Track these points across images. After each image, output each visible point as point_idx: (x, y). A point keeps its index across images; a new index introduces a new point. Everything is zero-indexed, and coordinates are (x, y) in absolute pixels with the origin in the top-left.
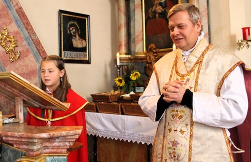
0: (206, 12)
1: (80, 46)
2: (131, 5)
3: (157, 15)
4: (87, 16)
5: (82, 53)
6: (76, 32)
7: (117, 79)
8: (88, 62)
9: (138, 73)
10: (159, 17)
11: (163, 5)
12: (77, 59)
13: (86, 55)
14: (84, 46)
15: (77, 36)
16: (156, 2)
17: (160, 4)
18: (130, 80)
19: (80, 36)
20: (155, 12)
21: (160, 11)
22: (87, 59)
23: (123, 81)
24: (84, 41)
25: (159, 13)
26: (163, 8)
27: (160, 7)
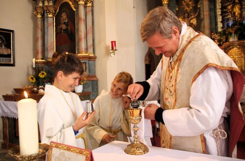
0: (91, 30)
1: (6, 53)
2: (46, 23)
3: (63, 31)
4: (12, 31)
5: (8, 58)
6: (2, 43)
7: (30, 77)
8: (13, 65)
9: (44, 72)
10: (64, 32)
11: (66, 23)
12: (3, 63)
13: (10, 60)
14: (9, 53)
15: (3, 46)
16: (62, 22)
17: (65, 23)
18: (39, 78)
19: (5, 46)
20: (61, 29)
21: (64, 28)
22: (12, 63)
23: (34, 79)
24: (9, 50)
25: (64, 30)
26: (66, 26)
27: (64, 25)
